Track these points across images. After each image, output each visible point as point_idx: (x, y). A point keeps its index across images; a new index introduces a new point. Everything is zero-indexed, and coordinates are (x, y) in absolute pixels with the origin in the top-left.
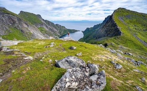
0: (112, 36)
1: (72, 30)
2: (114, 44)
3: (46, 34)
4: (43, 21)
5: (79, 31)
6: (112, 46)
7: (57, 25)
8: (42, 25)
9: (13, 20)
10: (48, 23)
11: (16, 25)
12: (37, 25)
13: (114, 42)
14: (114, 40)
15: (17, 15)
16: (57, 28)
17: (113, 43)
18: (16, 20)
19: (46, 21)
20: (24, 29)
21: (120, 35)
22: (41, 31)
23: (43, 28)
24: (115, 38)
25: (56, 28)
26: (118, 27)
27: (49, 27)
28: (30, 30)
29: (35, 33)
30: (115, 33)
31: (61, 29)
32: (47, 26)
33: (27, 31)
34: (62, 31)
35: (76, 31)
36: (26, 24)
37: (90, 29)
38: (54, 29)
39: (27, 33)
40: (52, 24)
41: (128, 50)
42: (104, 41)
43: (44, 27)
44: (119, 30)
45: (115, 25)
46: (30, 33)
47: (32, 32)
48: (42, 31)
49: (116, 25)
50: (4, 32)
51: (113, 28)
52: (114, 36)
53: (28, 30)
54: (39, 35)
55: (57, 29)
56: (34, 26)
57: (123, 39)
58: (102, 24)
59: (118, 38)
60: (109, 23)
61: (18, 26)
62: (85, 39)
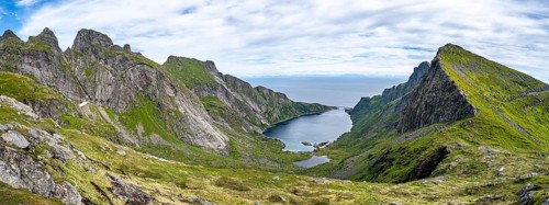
0: (450, 121)
1: (311, 105)
2: (466, 144)
3: (220, 119)
4: (217, 79)
5: (335, 108)
6: (463, 153)
7: (258, 88)
8: (215, 89)
9: (147, 78)
10: (232, 81)
11: (150, 90)
12: (200, 90)
13: (465, 139)
14: (462, 131)
15: (158, 65)
16: (260, 98)
17: (463, 143)
18: (153, 77)
19: (227, 78)
20: (164, 102)
21: (473, 115)
22: (209, 107)
23: (216, 98)
24: (461, 126)
25: (255, 100)
26: (462, 93)
27: (235, 94)
28: (178, 102)
29: (191, 114)
30: (456, 110)
31: (271, 104)
32: (227, 94)
33: (171, 107)
34: (277, 110)
35: (326, 108)
36: (173, 87)
37: (373, 102)
38: (250, 102)
39: (169, 112)
40: (245, 85)
41: (506, 155)
42: (432, 141)
43: (219, 95)
44: (465, 102)
45: (451, 87)
46: (177, 112)
47: (181, 110)
48: (212, 109)
49: (455, 87)
50: (125, 105)
51: (448, 95)
52: (458, 120)
53: (173, 103)
54: (199, 119)
55: (259, 103)
56: (193, 92)
57: (482, 125)
58: (407, 84)
59: (471, 125)
60: (434, 82)
61: (154, 93)
62: (359, 135)
